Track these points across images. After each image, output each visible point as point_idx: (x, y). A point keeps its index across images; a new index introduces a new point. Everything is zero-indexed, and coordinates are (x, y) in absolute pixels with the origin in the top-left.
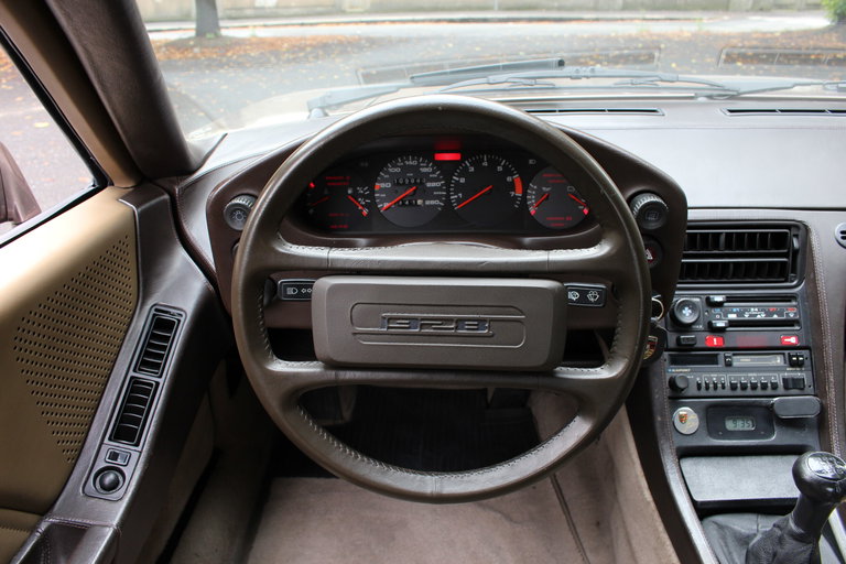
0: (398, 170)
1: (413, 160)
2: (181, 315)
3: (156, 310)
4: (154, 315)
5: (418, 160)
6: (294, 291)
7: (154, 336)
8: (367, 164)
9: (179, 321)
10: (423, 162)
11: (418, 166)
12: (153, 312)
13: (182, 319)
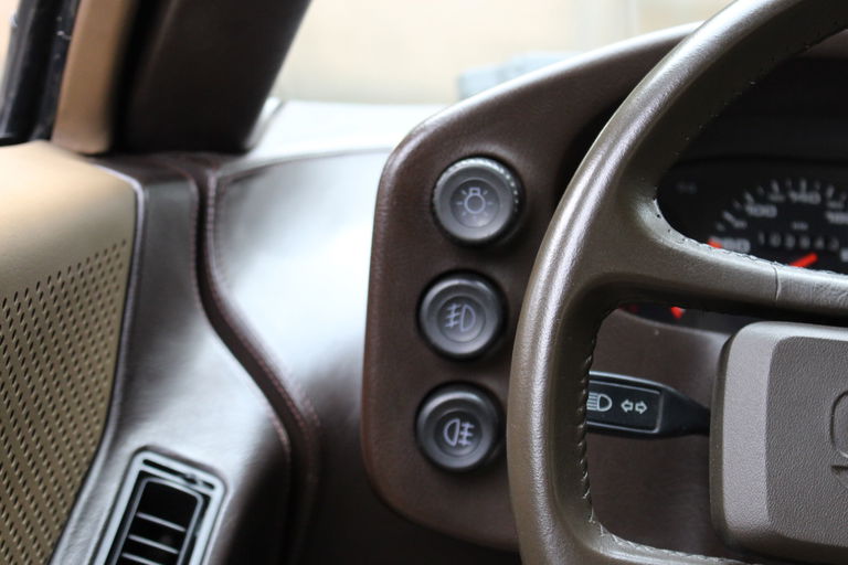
0: (768, 211)
1: (810, 189)
2: (211, 486)
3: (147, 462)
4: (142, 475)
5: (822, 192)
6: (603, 403)
7: (140, 527)
8: (692, 188)
9: (207, 499)
10: (836, 197)
11: (822, 208)
12: (138, 466)
13: (216, 495)
